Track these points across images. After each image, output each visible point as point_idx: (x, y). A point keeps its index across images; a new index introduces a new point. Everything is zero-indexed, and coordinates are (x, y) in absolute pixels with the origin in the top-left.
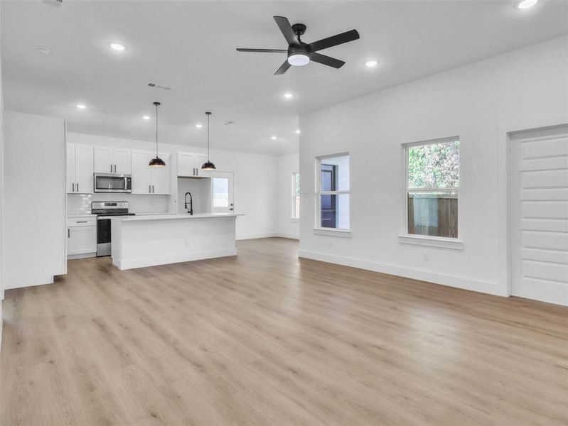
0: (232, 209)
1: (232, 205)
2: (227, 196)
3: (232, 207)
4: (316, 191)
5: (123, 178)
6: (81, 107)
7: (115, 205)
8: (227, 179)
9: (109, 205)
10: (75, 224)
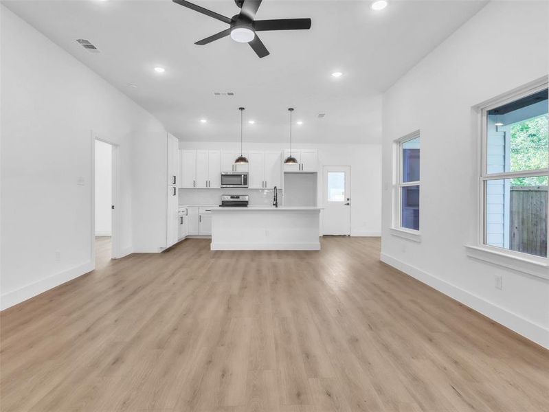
0: (348, 204)
1: (348, 200)
2: (343, 190)
3: (348, 202)
4: (394, 183)
5: (241, 175)
6: (204, 121)
7: (238, 197)
8: (343, 173)
9: (232, 197)
10: (204, 212)
